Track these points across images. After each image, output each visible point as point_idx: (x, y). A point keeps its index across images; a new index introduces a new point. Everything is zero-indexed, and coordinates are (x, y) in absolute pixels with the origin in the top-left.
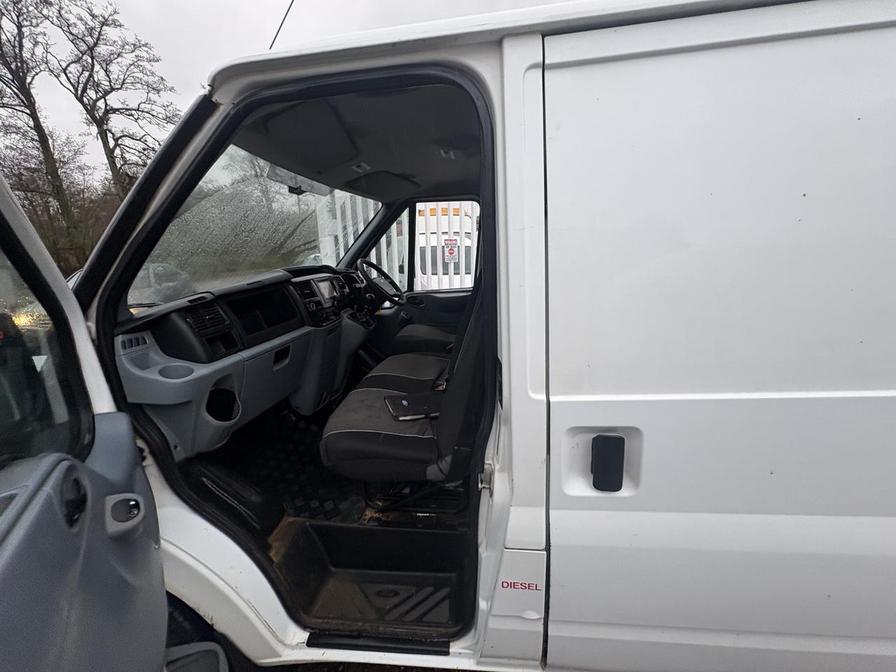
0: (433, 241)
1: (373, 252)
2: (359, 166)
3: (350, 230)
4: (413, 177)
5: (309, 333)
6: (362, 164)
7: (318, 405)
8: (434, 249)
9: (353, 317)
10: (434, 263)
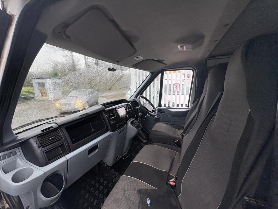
0: (170, 82)
1: (144, 92)
2: (137, 58)
3: (141, 79)
4: (164, 61)
5: (110, 135)
6: (139, 56)
7: (116, 160)
8: (170, 86)
9: (132, 123)
10: (170, 90)
